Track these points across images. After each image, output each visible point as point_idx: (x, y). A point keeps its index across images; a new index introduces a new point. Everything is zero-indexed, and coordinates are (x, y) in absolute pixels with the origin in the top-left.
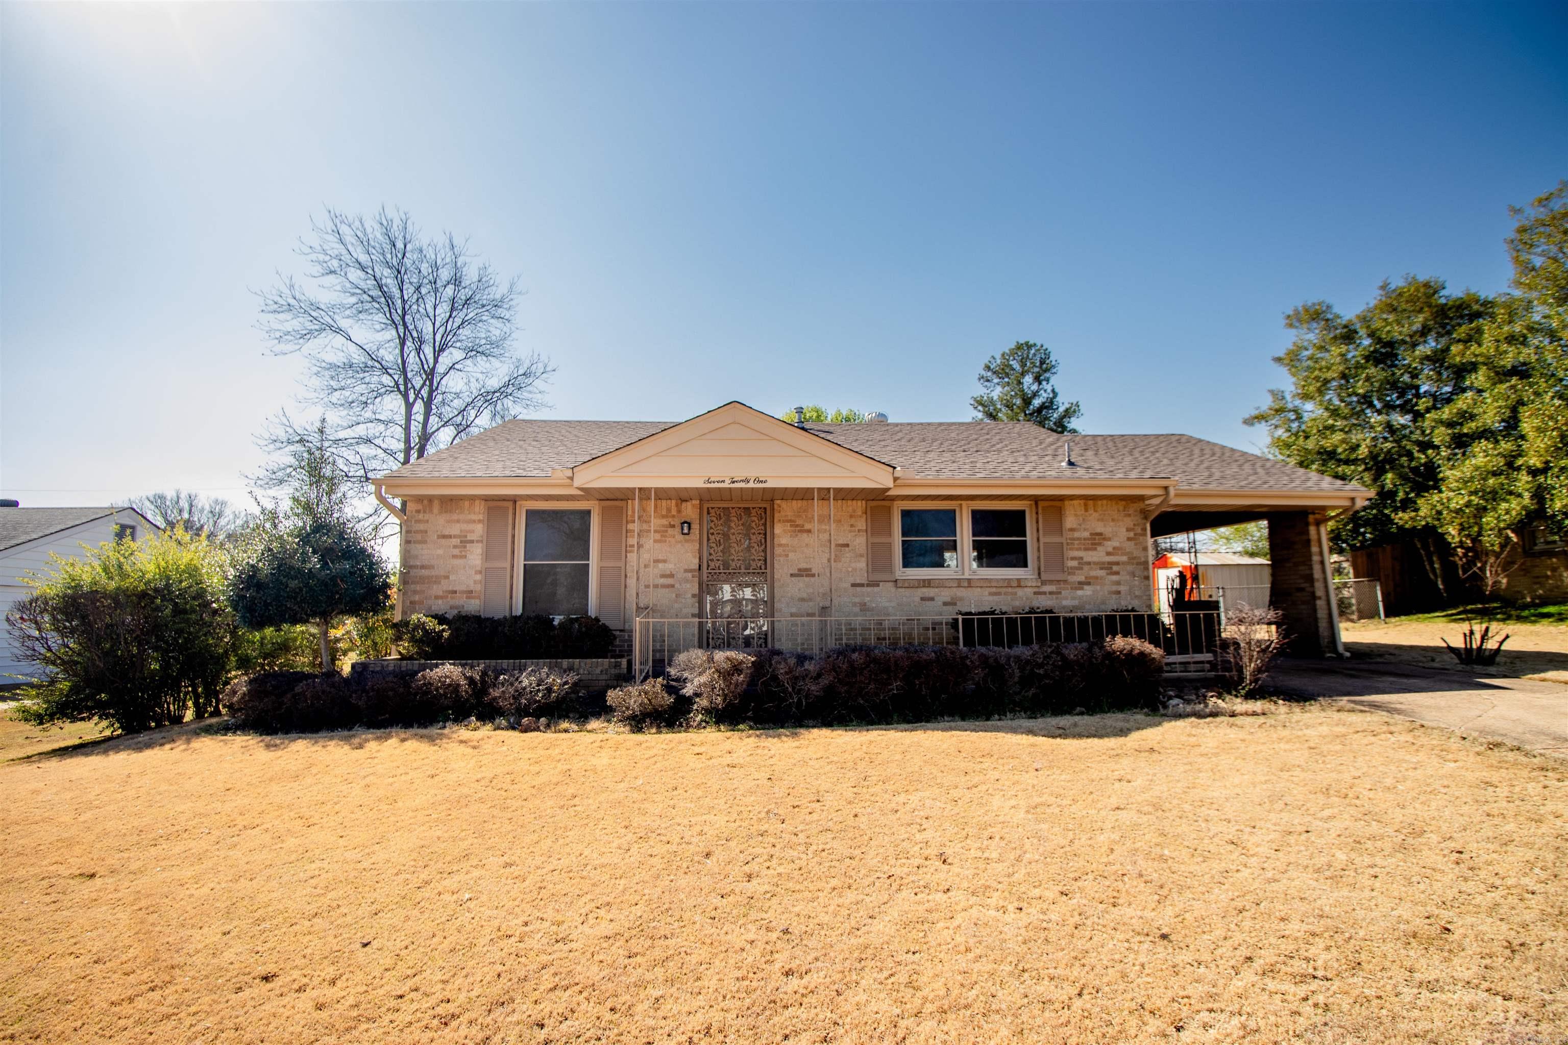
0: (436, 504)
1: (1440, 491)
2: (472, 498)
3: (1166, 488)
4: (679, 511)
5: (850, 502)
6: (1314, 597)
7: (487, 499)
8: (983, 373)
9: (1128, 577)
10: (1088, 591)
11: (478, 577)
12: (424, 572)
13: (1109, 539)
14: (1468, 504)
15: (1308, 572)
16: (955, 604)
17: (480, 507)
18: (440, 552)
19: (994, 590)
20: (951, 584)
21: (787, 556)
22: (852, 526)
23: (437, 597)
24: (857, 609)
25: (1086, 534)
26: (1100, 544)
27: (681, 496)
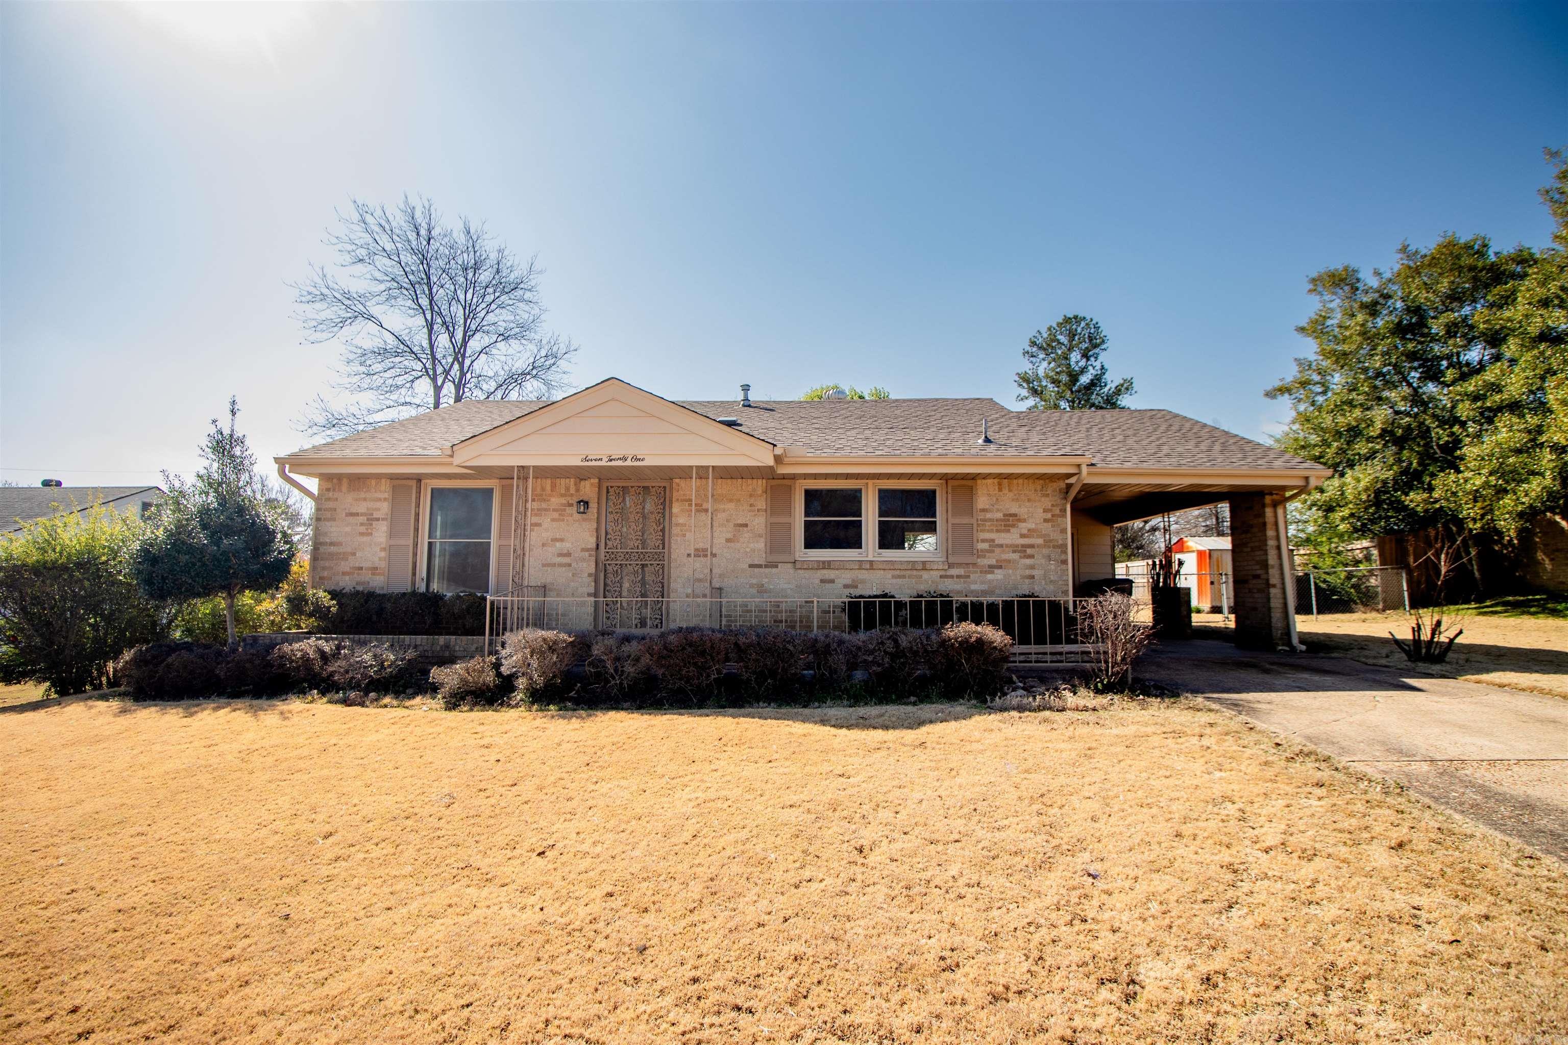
0: (345, 482)
1: (1458, 471)
2: (379, 477)
3: (1079, 466)
4: (578, 490)
5: (750, 481)
6: (1268, 585)
7: (392, 477)
8: (1028, 348)
9: (1043, 561)
10: (998, 575)
11: (383, 554)
12: (332, 549)
13: (1024, 521)
14: (1487, 484)
15: (1263, 557)
16: (856, 587)
17: (385, 485)
18: (348, 529)
19: (898, 572)
20: (852, 566)
21: (684, 535)
22: (751, 505)
23: (344, 574)
24: (754, 591)
25: (999, 515)
26: (1013, 526)
27: (579, 474)
